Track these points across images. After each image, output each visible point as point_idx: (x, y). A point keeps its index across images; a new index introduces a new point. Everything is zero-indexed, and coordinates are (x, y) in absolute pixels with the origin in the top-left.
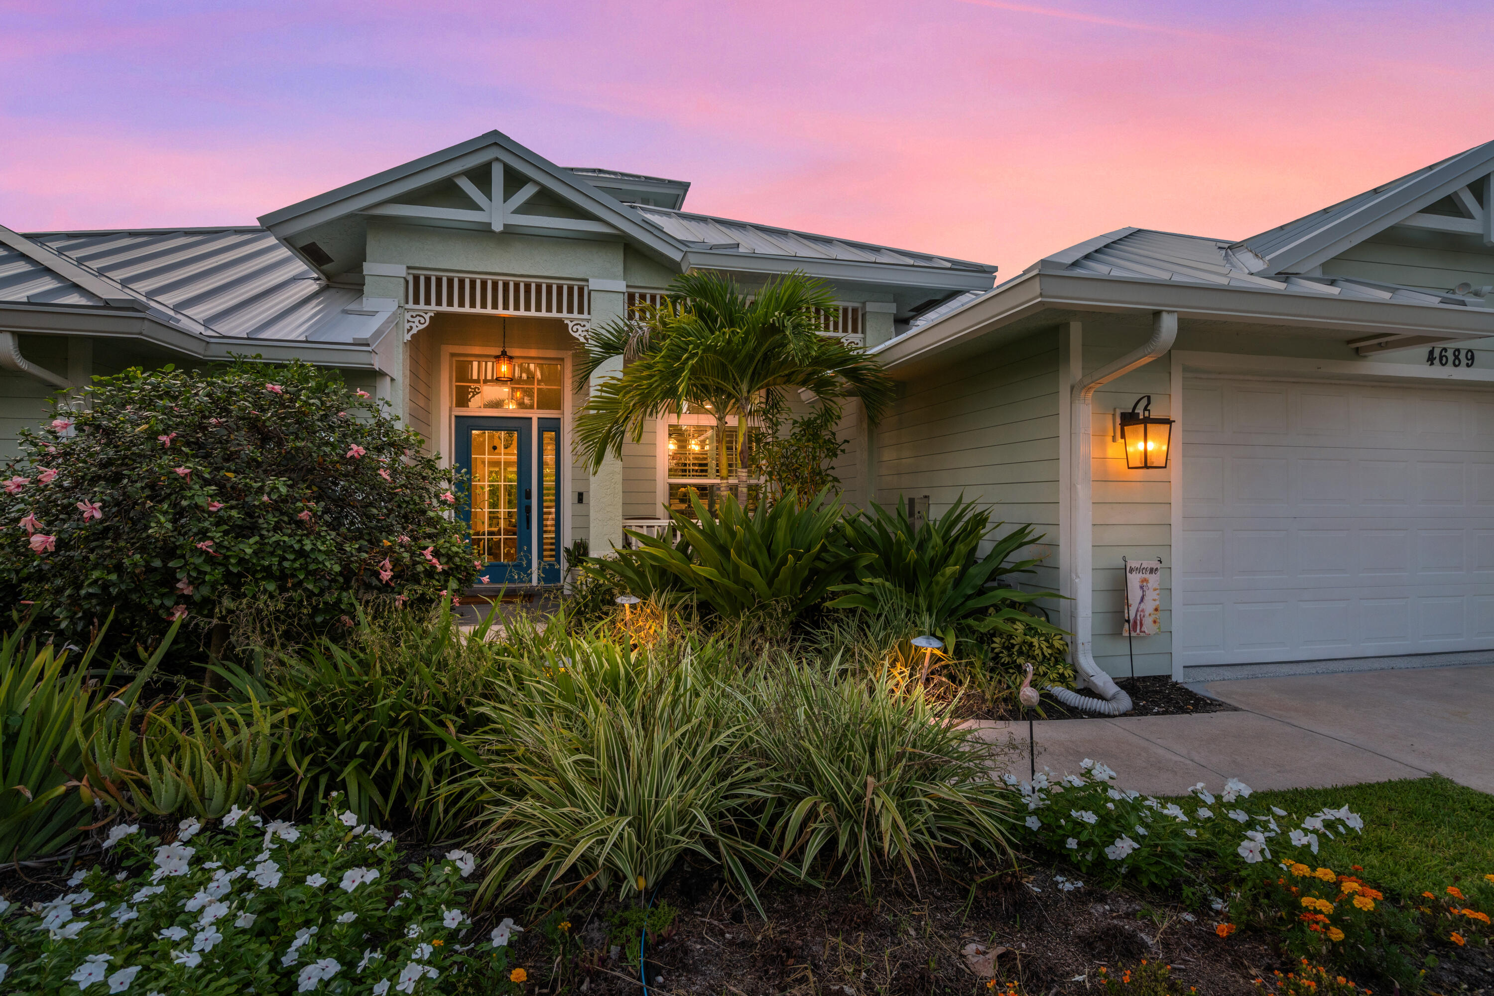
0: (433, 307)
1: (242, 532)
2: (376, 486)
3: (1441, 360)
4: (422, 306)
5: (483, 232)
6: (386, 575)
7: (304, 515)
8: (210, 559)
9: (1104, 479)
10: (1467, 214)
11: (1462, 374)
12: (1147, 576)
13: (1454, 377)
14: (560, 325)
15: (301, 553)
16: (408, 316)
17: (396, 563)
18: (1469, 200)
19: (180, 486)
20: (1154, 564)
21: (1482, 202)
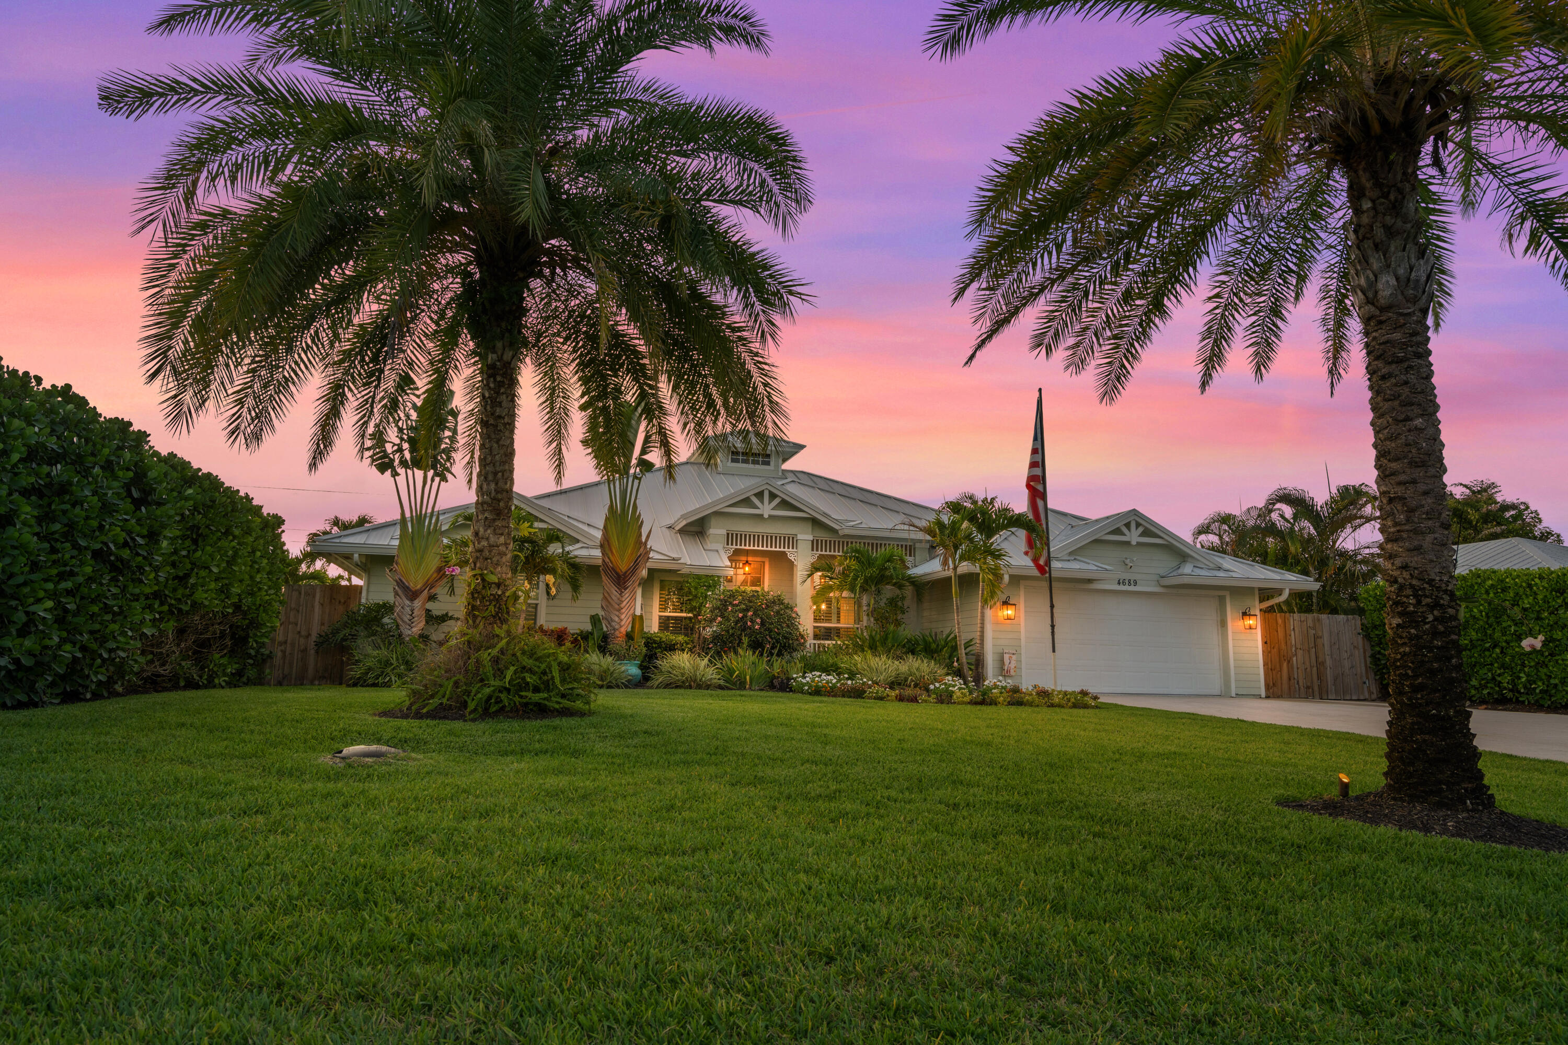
0: (732, 547)
3: (1123, 583)
5: (760, 516)
9: (997, 623)
10: (1124, 534)
11: (1132, 588)
12: (1012, 656)
13: (1128, 590)
14: (784, 553)
16: (725, 550)
18: (1124, 530)
20: (1014, 652)
21: (1129, 530)
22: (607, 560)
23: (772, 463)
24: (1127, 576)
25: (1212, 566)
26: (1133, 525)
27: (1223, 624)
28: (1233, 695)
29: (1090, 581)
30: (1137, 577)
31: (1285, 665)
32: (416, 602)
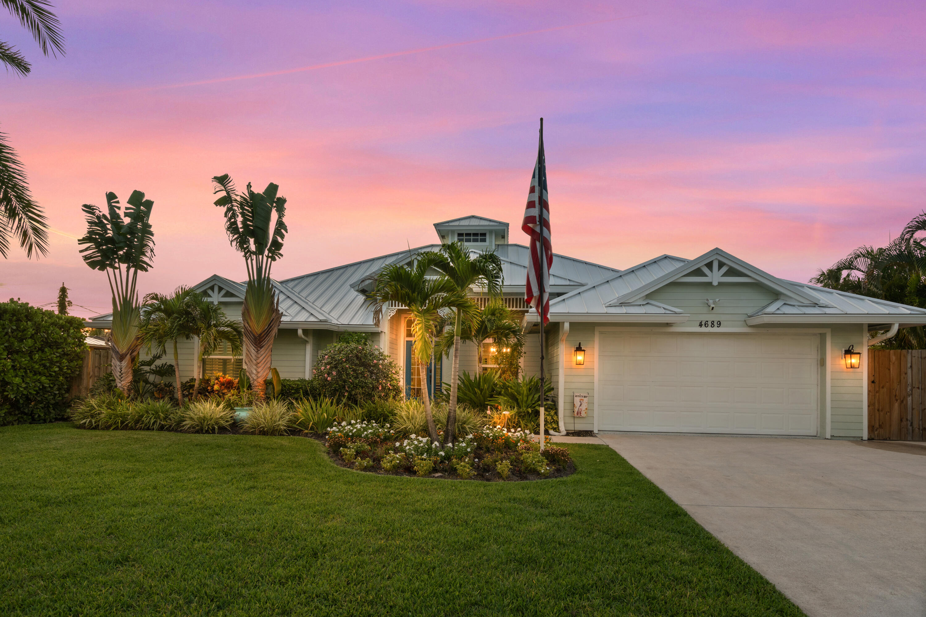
0: (397, 307)
1: (356, 378)
2: (379, 369)
3: (705, 325)
4: (394, 307)
6: (380, 388)
7: (366, 375)
8: (351, 383)
9: (570, 368)
10: (705, 275)
11: (715, 329)
12: (583, 398)
13: (711, 331)
15: (365, 383)
16: (389, 311)
17: (382, 386)
18: (706, 270)
19: (346, 369)
20: (586, 395)
21: (711, 270)
22: (247, 325)
23: (488, 240)
24: (710, 318)
25: (806, 302)
26: (715, 265)
27: (822, 363)
28: (828, 436)
29: (668, 325)
30: (721, 318)
31: (896, 405)
32: (123, 362)
